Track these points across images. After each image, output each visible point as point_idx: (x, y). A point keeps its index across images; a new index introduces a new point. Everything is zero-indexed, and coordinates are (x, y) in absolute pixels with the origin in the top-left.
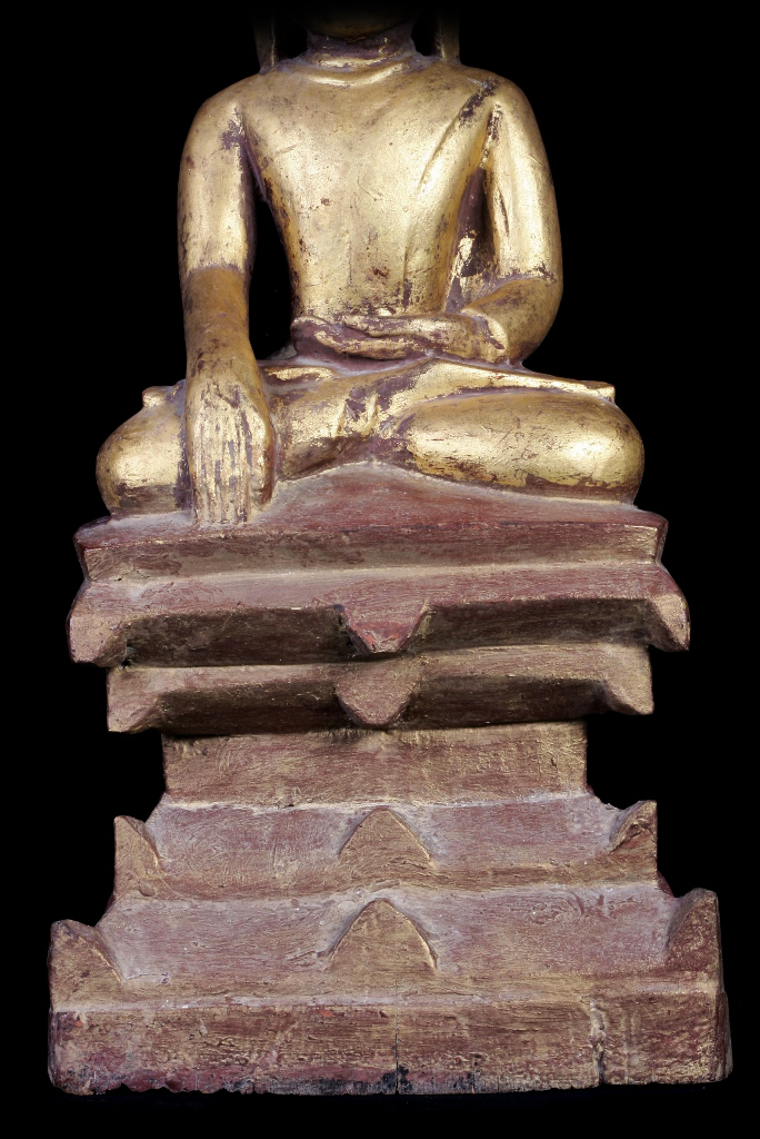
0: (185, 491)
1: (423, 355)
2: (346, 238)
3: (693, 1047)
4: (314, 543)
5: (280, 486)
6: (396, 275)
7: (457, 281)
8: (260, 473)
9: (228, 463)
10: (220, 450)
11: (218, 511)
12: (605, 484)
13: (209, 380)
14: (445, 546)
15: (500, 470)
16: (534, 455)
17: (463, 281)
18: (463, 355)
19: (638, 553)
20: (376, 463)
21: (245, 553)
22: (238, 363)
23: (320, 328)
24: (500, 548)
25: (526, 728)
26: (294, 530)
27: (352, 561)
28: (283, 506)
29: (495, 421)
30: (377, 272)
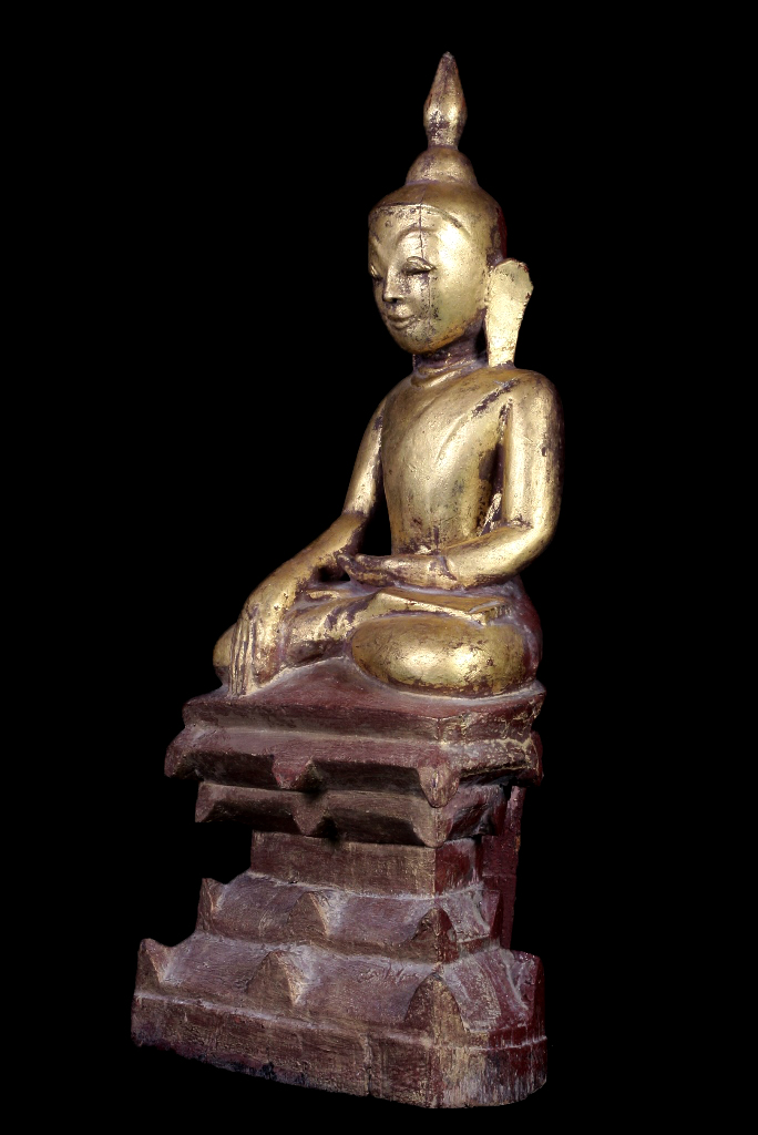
1: (393, 584)
3: (415, 1081)
4: (270, 713)
6: (428, 523)
8: (257, 664)
9: (242, 655)
10: (239, 647)
11: (235, 688)
17: (493, 524)
30: (415, 521)
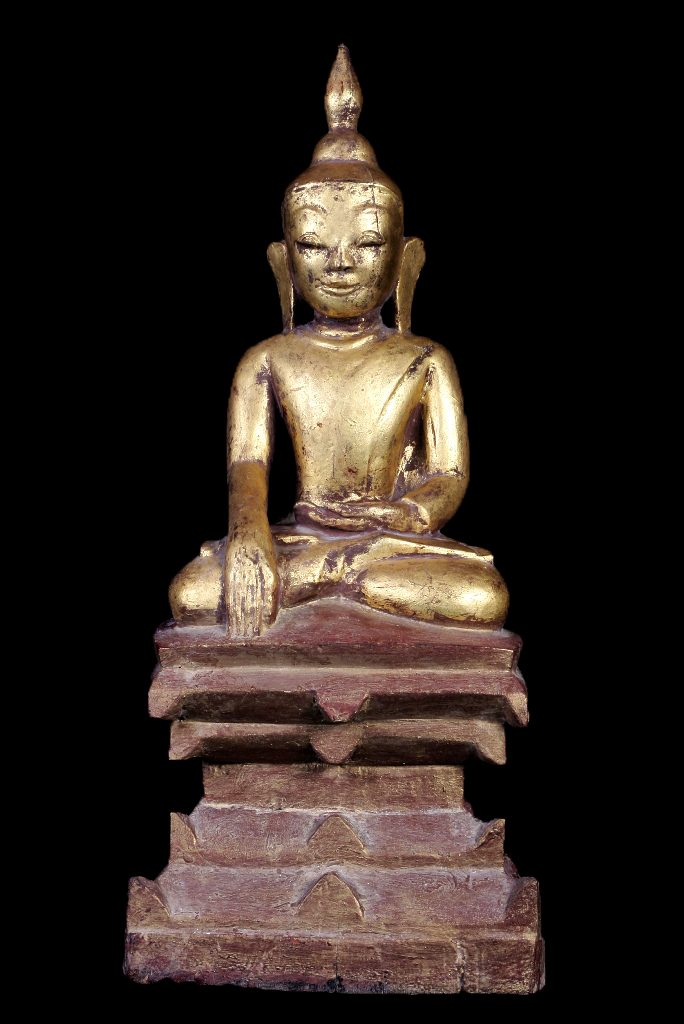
0: (223, 614)
1: (376, 529)
2: (332, 448)
3: (519, 973)
4: (300, 651)
5: (282, 612)
6: (363, 473)
7: (402, 474)
8: (269, 606)
9: (250, 598)
10: (245, 591)
11: (242, 628)
12: (483, 620)
13: (239, 546)
14: (381, 656)
15: (418, 609)
16: (439, 601)
17: (406, 474)
18: (401, 529)
19: (501, 666)
20: (342, 598)
21: (258, 655)
22: (259, 535)
23: (312, 510)
24: (415, 659)
25: (428, 768)
26: (289, 643)
27: (324, 663)
28: (283, 626)
29: (417, 578)
30: (350, 470)
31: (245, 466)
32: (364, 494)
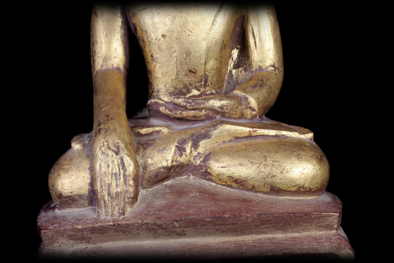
0: (93, 198)
1: (215, 118)
2: (175, 55)
4: (160, 227)
5: (142, 192)
6: (201, 72)
7: (231, 71)
8: (131, 189)
9: (114, 184)
10: (110, 178)
11: (110, 211)
12: (311, 189)
13: (103, 140)
14: (228, 227)
15: (256, 184)
16: (274, 176)
17: (234, 71)
18: (235, 117)
19: (329, 227)
20: (192, 177)
21: (124, 232)
22: (119, 129)
23: (162, 105)
24: (257, 227)
26: (149, 220)
27: (181, 235)
28: (144, 205)
29: (253, 158)
30: (190, 71)
31: (106, 72)
32: (202, 90)
